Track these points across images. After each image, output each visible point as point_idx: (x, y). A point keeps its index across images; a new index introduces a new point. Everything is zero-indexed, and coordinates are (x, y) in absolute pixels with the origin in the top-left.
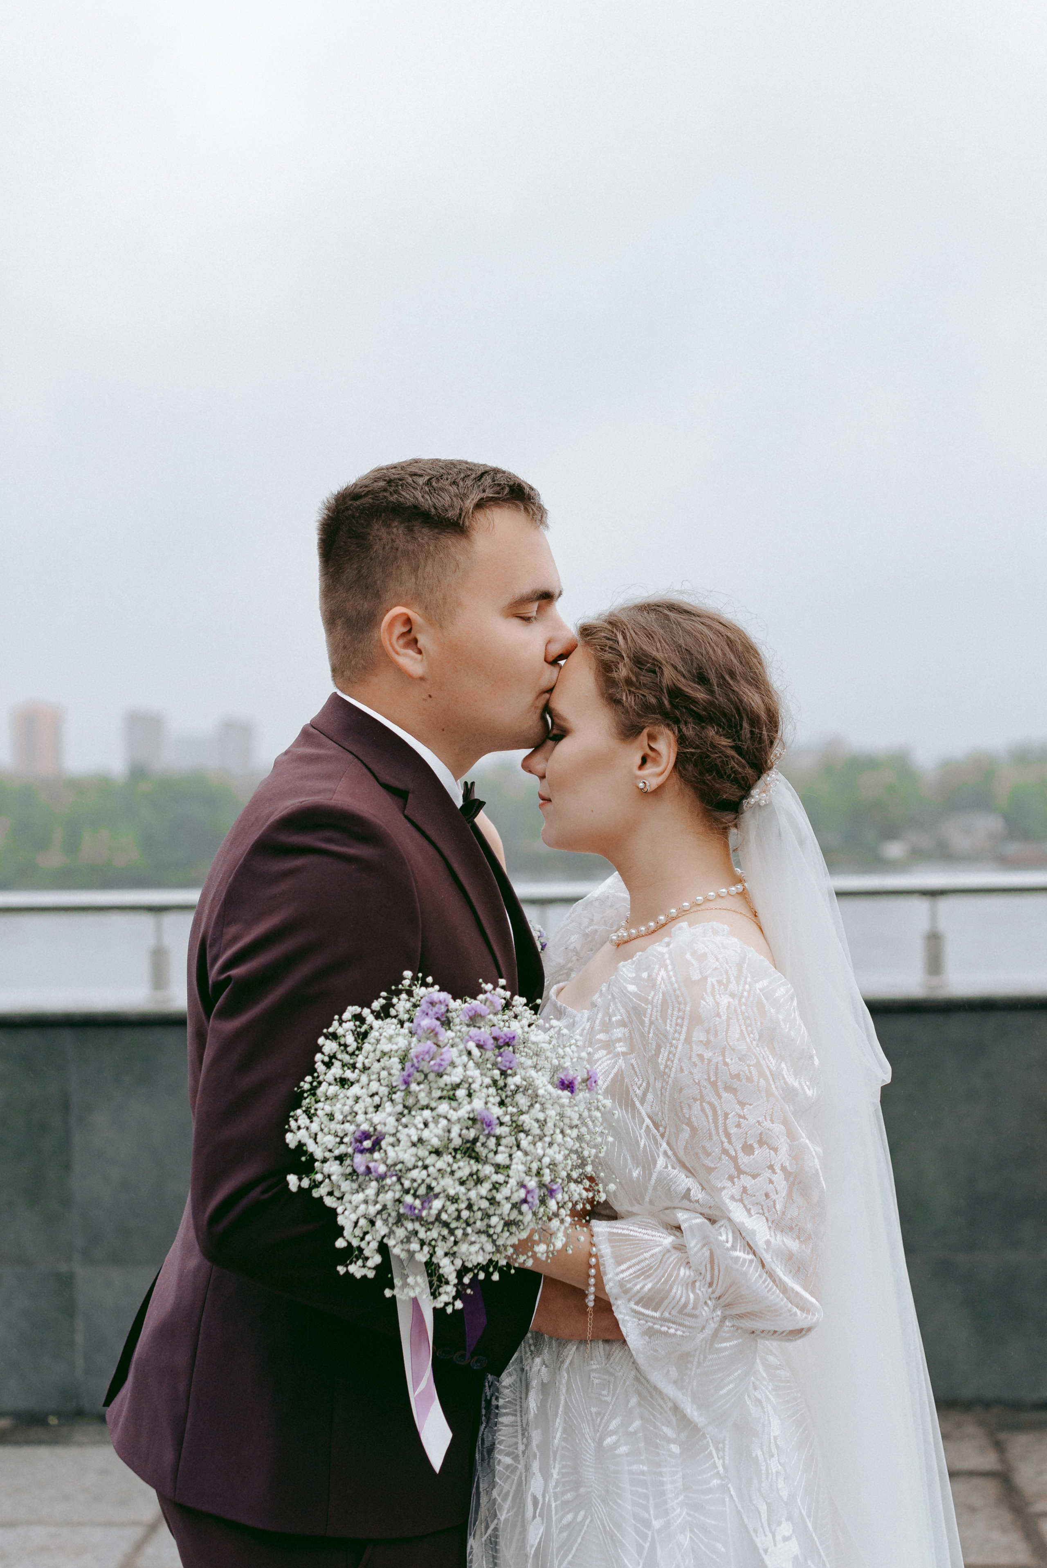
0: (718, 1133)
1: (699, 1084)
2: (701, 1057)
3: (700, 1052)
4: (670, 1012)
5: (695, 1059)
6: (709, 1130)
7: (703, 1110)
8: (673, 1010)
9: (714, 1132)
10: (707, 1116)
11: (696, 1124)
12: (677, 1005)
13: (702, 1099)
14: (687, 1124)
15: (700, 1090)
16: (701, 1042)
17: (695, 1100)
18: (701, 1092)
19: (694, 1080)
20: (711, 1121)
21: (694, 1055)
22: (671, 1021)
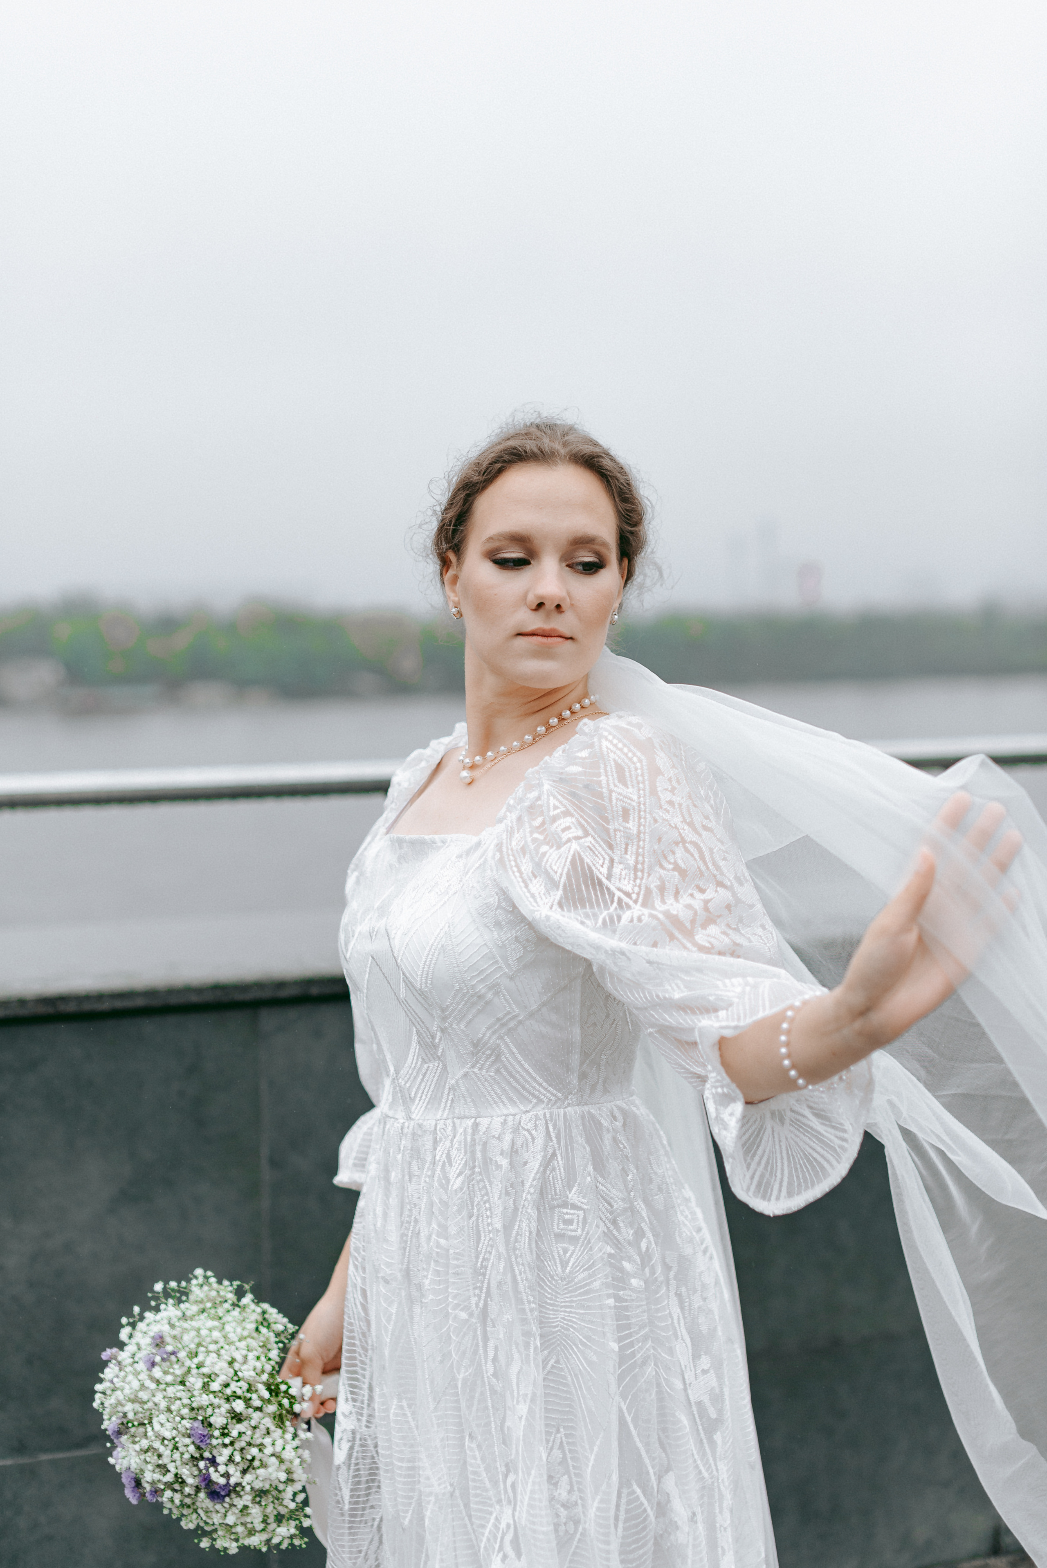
0: (708, 868)
1: (676, 827)
2: (671, 803)
3: (668, 799)
4: (627, 774)
5: (666, 806)
6: (699, 868)
7: (687, 850)
8: (630, 771)
9: (703, 868)
10: (692, 855)
11: (683, 866)
12: (632, 766)
13: (683, 841)
14: (674, 870)
15: (679, 832)
16: (666, 789)
17: (677, 844)
18: (680, 834)
19: (670, 825)
20: (697, 858)
21: (663, 802)
22: (632, 782)
